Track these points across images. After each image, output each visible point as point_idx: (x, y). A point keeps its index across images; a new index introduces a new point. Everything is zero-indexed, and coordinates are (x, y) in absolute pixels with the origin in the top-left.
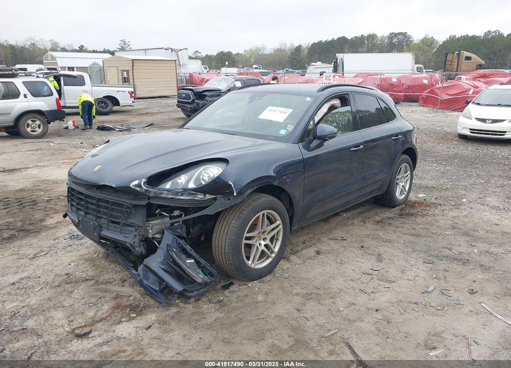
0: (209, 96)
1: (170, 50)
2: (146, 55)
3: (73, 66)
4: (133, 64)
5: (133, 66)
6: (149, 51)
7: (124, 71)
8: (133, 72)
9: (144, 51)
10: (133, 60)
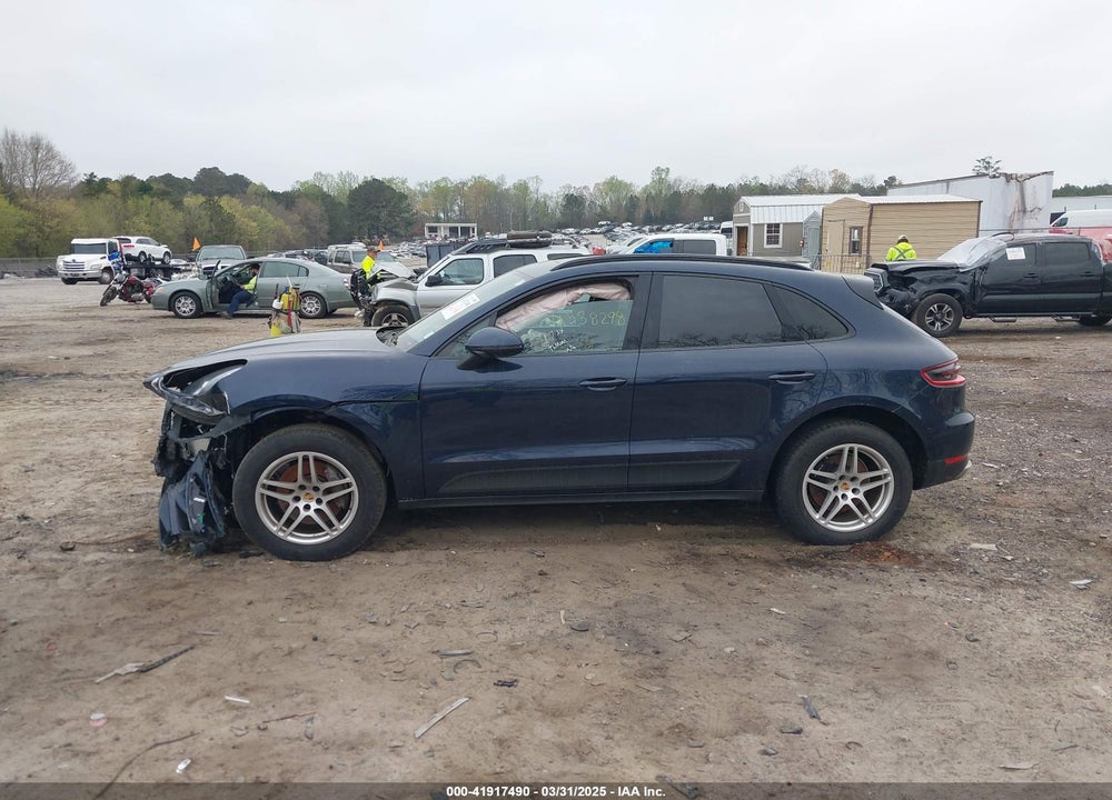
0: (922, 281)
1: (1003, 178)
2: (947, 193)
3: (777, 222)
4: (871, 214)
5: (871, 218)
6: (955, 182)
7: (855, 228)
8: (869, 231)
9: (945, 184)
10: (872, 205)
